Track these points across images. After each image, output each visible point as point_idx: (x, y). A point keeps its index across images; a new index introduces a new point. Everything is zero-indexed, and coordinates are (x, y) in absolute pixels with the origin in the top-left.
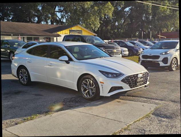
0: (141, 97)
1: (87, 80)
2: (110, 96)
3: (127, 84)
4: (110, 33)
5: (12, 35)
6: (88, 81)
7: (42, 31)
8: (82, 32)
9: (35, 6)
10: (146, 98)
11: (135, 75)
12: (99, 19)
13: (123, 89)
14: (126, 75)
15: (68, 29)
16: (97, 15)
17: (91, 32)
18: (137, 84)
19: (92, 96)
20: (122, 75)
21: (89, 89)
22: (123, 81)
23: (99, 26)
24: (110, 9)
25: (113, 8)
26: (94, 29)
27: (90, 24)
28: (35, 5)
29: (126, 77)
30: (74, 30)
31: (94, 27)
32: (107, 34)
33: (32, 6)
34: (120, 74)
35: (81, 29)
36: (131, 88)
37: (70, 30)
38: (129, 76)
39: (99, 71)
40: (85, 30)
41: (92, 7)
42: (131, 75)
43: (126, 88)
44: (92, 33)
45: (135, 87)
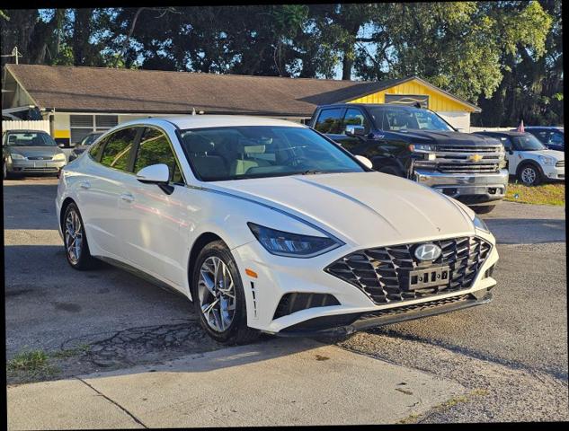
0: (439, 343)
1: (213, 258)
2: (281, 331)
3: (357, 284)
4: (541, 104)
5: (201, 112)
6: (217, 263)
7: (298, 100)
8: (427, 101)
9: (290, 25)
10: (456, 349)
11: (403, 247)
12: (497, 59)
13: (336, 303)
14: (354, 245)
15: (382, 93)
16: (492, 47)
17: (459, 102)
18: (411, 286)
19: (226, 325)
20: (333, 243)
21: (219, 297)
22: (336, 269)
23: (497, 82)
24: (537, 26)
25: (549, 20)
26: (480, 92)
27: (467, 76)
28: (290, 22)
29: (353, 254)
30: (400, 93)
31: (478, 86)
32: (530, 109)
33: (282, 26)
34: (329, 242)
35: (426, 90)
36: (381, 301)
37: (386, 95)
38: (367, 251)
39: (249, 224)
40: (437, 95)
41: (475, 19)
42: (383, 248)
43: (354, 300)
44: (464, 104)
45: (398, 299)
